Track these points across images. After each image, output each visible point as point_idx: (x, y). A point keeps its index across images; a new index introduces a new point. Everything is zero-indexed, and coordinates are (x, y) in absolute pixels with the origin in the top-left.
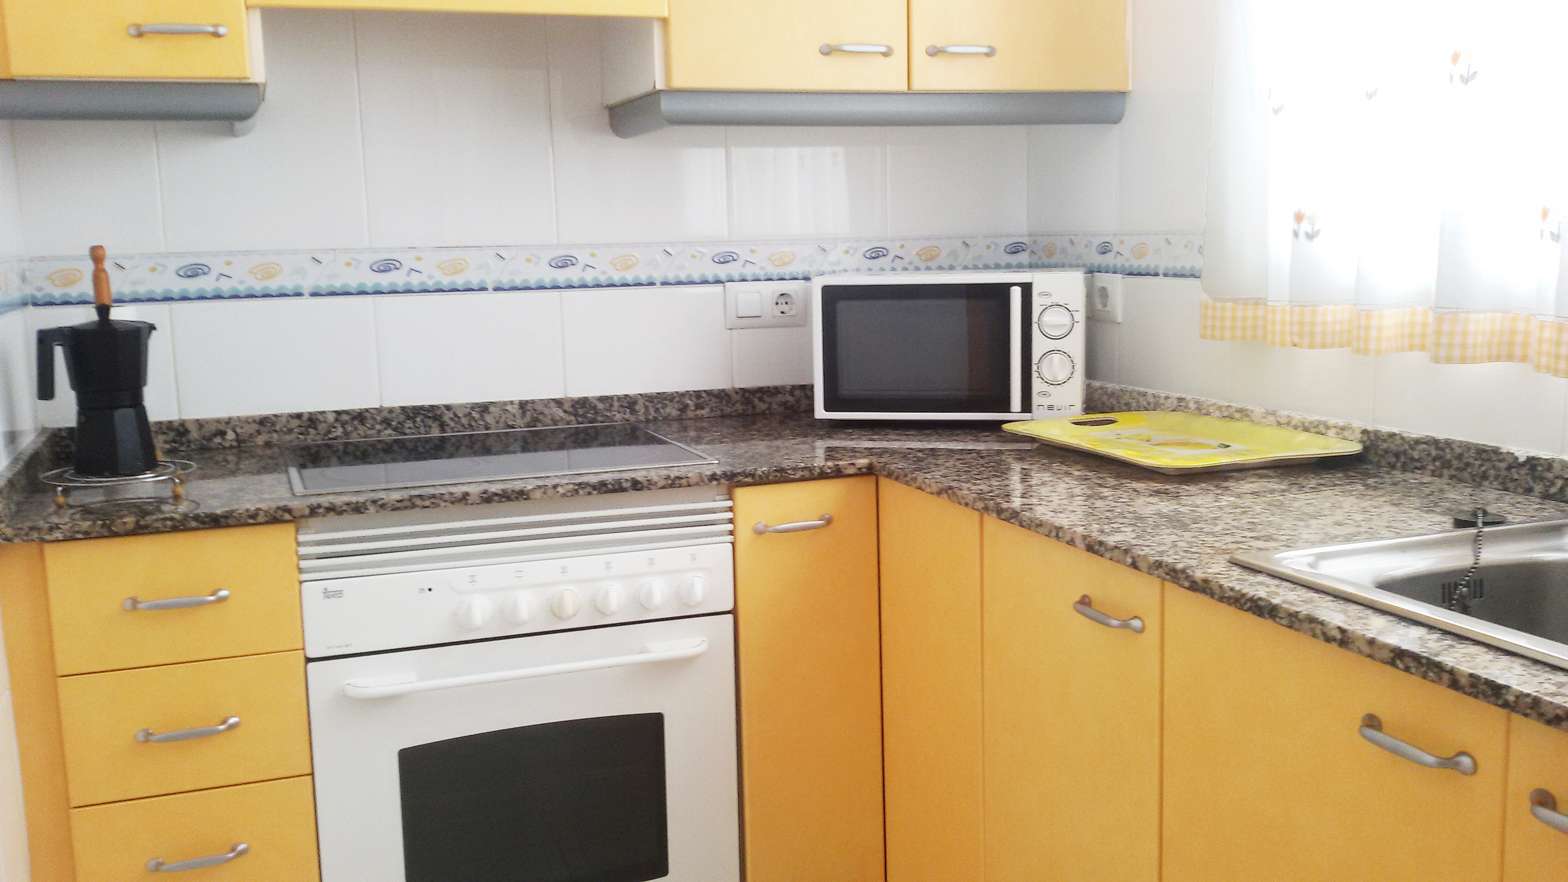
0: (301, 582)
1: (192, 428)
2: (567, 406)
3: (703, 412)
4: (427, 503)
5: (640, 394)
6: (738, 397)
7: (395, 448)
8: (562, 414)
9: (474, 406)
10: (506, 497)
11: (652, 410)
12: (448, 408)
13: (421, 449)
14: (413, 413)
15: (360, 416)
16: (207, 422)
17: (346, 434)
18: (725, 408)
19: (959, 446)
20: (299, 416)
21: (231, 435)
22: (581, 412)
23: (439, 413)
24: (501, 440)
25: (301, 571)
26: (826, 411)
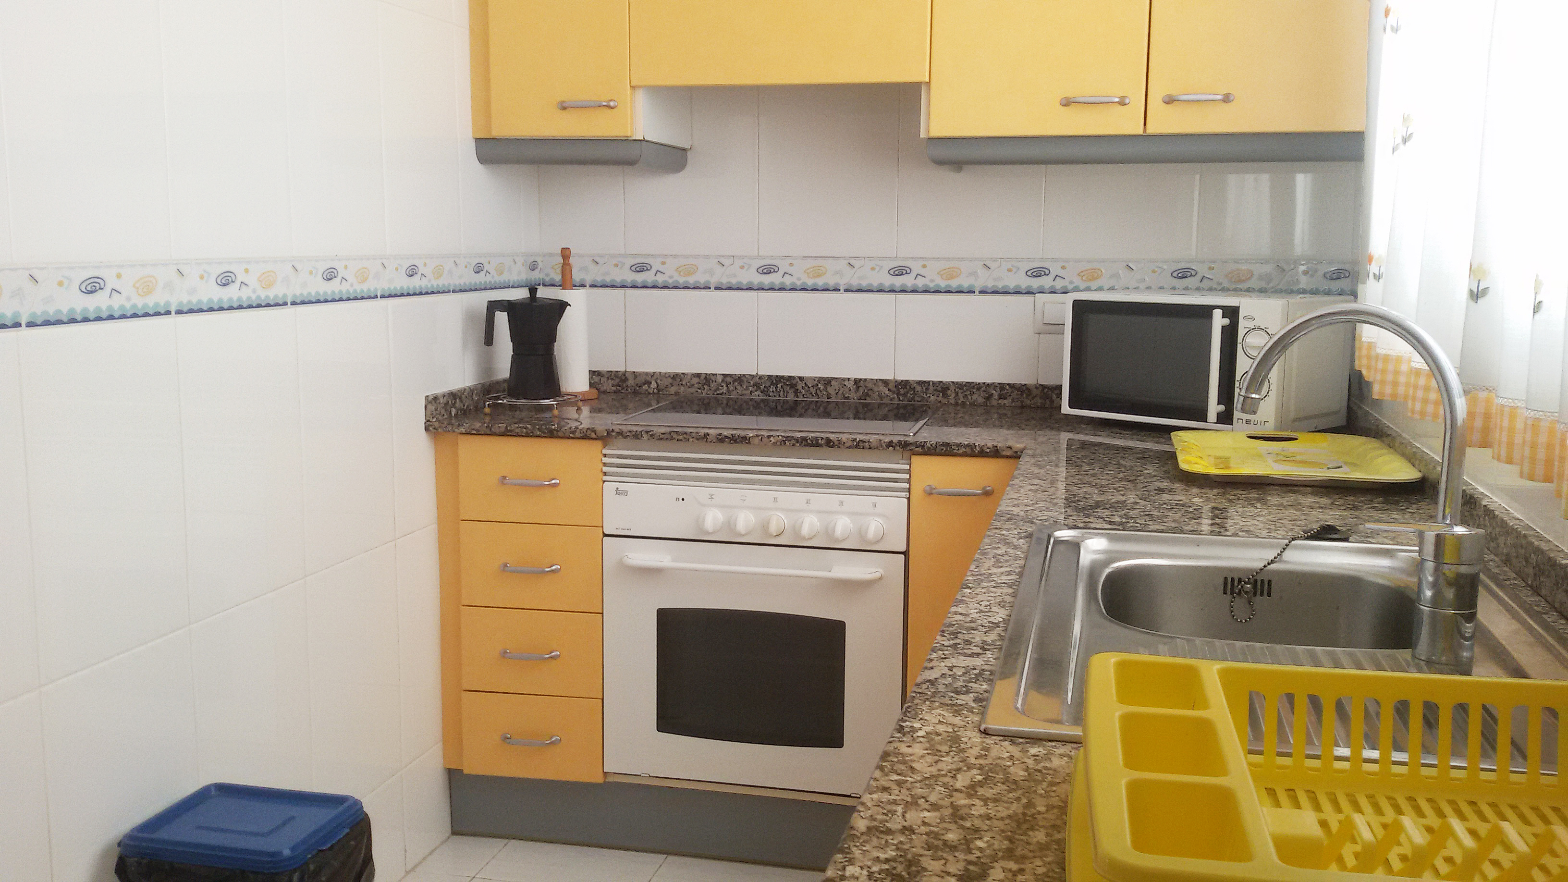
0: (604, 482)
1: (631, 378)
2: (891, 386)
3: (1006, 402)
4: (681, 437)
5: (953, 382)
6: (1038, 392)
7: (762, 405)
8: (887, 392)
9: (820, 380)
10: (734, 440)
11: (961, 396)
12: (801, 379)
13: (779, 408)
14: (776, 381)
15: (740, 379)
16: (640, 374)
17: (729, 391)
18: (1025, 400)
19: (1140, 445)
20: (698, 375)
21: (654, 385)
22: (902, 391)
23: (794, 382)
24: (839, 408)
25: (605, 474)
26: (1070, 408)
